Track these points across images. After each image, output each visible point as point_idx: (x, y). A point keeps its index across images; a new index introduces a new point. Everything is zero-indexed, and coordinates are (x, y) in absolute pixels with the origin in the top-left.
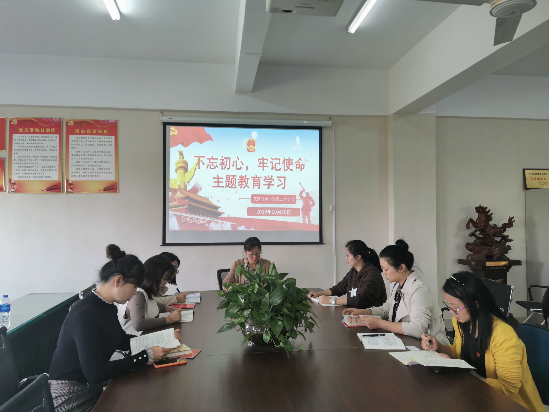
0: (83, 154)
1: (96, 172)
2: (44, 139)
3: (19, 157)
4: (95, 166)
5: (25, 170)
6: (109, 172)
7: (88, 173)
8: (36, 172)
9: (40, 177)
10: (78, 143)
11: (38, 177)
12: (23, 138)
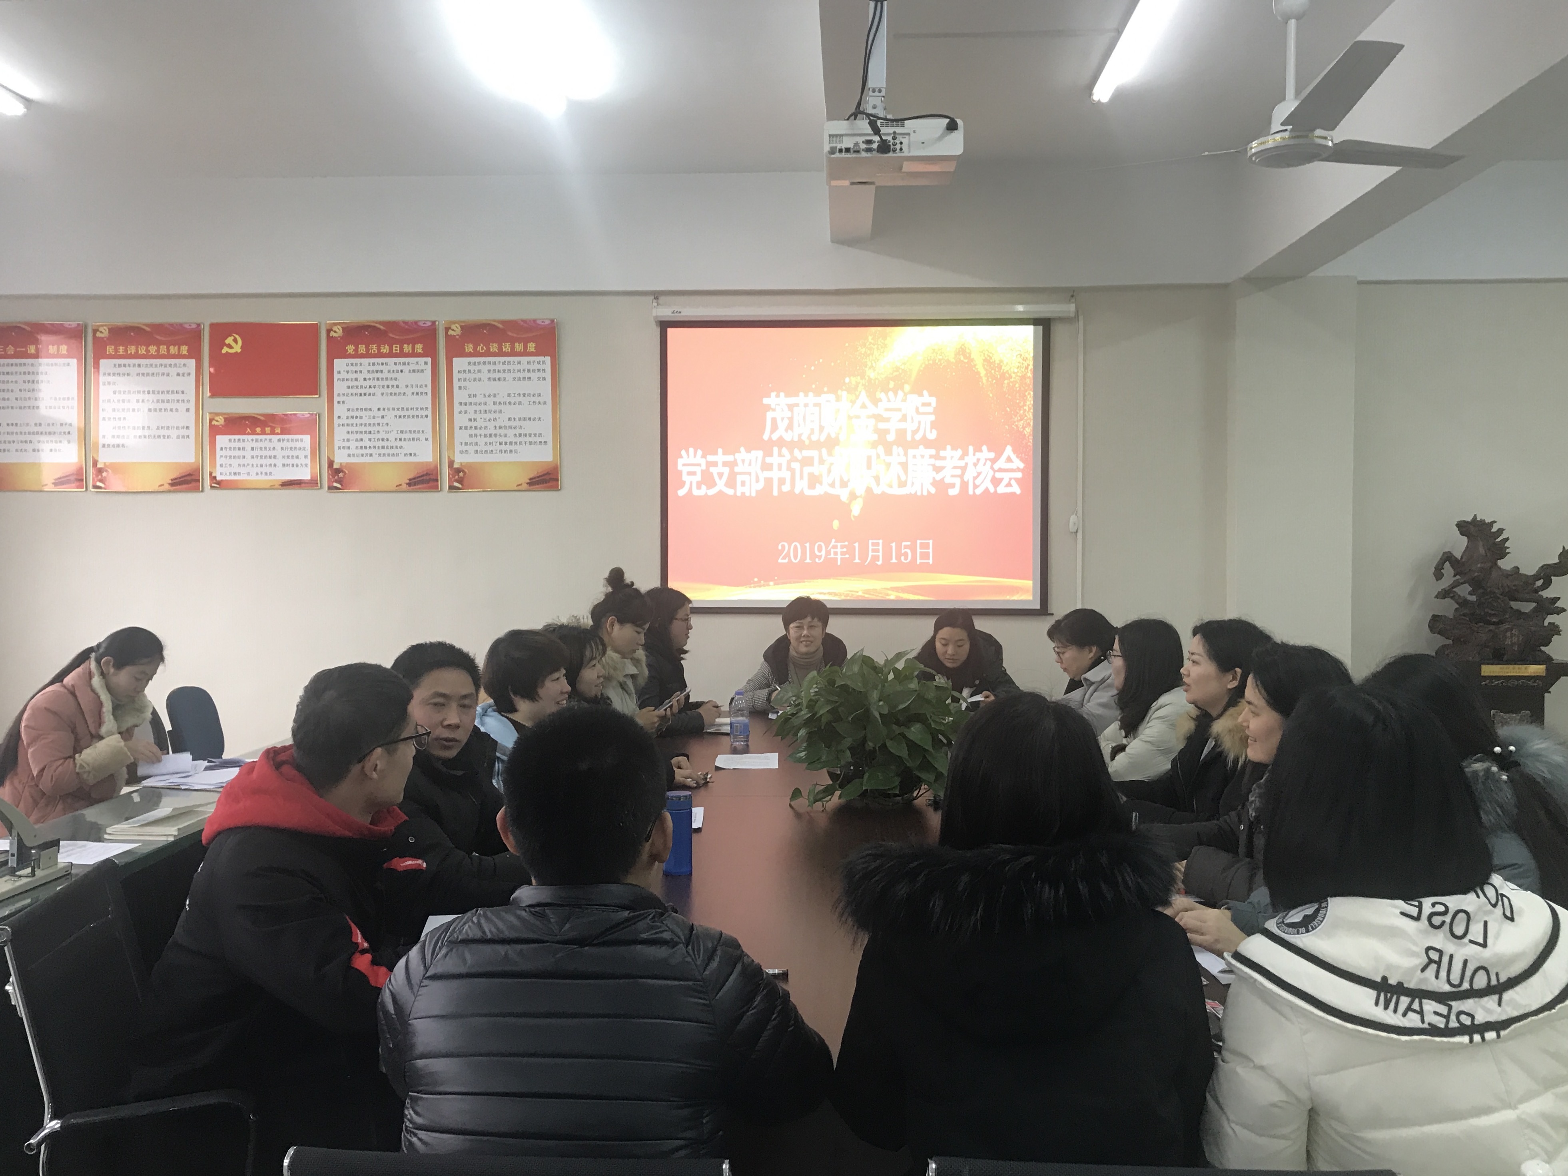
0: (483, 400)
1: (511, 443)
2: (400, 368)
3: (348, 410)
4: (510, 427)
5: (362, 440)
6: (540, 442)
7: (494, 444)
8: (385, 444)
9: (393, 455)
10: (472, 376)
11: (389, 455)
12: (354, 368)
